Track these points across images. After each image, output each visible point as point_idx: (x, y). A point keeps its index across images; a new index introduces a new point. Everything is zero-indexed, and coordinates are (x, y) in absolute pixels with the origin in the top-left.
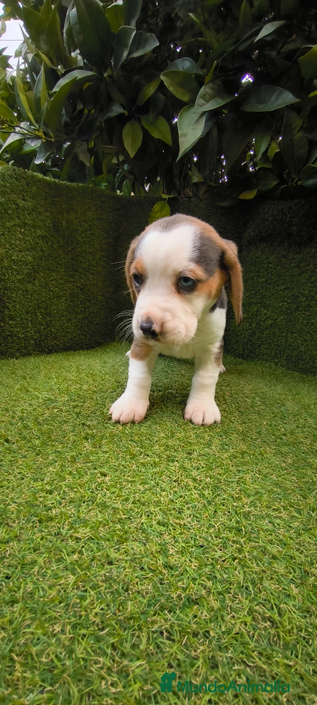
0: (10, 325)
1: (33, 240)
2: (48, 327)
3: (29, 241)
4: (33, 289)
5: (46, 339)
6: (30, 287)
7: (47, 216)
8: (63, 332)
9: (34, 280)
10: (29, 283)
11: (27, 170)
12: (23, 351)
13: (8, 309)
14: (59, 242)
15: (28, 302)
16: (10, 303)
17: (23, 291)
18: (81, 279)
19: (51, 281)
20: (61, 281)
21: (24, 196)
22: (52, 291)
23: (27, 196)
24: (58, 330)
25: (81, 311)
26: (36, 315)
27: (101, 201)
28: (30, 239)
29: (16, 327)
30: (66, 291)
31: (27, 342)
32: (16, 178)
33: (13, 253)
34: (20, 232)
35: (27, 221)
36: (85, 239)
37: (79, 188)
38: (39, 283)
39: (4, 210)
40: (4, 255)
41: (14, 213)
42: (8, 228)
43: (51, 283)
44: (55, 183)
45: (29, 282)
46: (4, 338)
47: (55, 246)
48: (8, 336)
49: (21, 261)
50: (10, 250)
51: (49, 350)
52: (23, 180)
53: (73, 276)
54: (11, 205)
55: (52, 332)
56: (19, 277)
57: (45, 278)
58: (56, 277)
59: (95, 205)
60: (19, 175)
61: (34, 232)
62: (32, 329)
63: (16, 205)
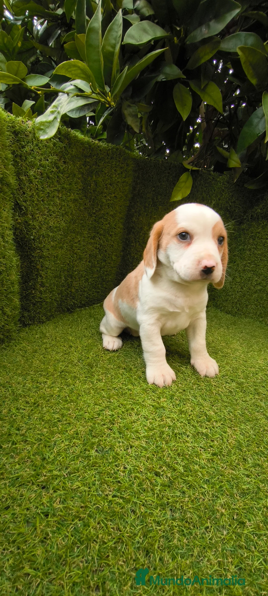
0: (41, 292)
2: (69, 288)
3: (64, 205)
5: (66, 299)
6: (60, 252)
7: (79, 179)
8: (81, 291)
10: (59, 249)
12: (49, 314)
13: (41, 276)
14: (85, 204)
16: (42, 271)
17: (55, 257)
18: (101, 240)
19: (75, 243)
20: (83, 243)
21: (65, 159)
22: (75, 254)
23: (68, 159)
24: (77, 290)
25: (97, 270)
26: (61, 278)
28: (66, 204)
32: (59, 139)
33: (50, 220)
34: (58, 197)
36: (109, 202)
37: (109, 149)
38: (66, 246)
40: (42, 223)
41: (55, 177)
42: (48, 193)
44: (88, 143)
46: (34, 304)
48: (38, 302)
49: (56, 227)
50: (48, 216)
52: (66, 141)
53: (93, 238)
54: (53, 168)
56: (52, 244)
58: (79, 239)
59: (121, 168)
60: (63, 135)
61: (69, 196)
62: (56, 292)
63: (57, 169)
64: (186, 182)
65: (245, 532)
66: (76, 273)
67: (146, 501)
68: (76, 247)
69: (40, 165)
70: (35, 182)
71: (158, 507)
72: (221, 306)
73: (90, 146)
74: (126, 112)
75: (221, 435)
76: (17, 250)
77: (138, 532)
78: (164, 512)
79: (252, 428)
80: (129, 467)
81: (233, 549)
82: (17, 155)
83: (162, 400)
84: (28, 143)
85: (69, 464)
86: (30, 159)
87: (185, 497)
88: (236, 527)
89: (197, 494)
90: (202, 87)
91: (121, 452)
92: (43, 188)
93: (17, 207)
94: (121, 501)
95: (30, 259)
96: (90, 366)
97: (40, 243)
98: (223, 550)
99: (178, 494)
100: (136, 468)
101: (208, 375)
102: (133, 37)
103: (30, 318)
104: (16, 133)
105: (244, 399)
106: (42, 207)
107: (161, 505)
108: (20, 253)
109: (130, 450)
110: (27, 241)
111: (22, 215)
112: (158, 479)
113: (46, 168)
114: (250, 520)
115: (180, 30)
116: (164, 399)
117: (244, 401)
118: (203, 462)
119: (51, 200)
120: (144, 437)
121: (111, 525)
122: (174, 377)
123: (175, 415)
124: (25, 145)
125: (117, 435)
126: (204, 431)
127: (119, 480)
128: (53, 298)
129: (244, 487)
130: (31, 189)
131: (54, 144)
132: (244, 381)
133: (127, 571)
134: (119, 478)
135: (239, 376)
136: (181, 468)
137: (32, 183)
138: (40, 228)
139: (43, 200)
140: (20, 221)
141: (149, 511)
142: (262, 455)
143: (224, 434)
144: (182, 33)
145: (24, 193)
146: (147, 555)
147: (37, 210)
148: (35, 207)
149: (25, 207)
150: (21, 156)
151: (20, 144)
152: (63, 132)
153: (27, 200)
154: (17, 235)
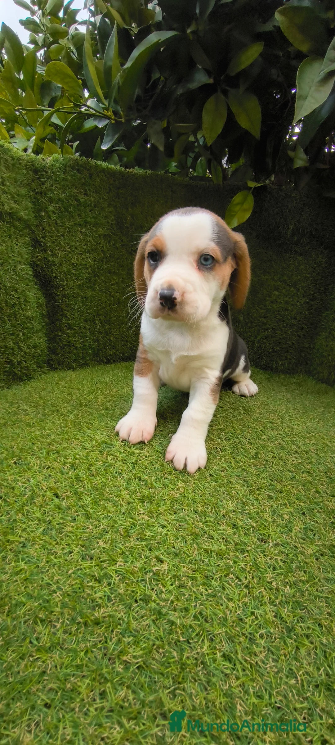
0: (67, 334)
1: (94, 240)
2: (107, 335)
3: (90, 242)
4: (93, 294)
5: (105, 348)
6: (89, 292)
7: (110, 212)
8: (123, 340)
9: (94, 284)
10: (88, 289)
11: (90, 159)
12: (81, 361)
13: (66, 317)
14: (122, 241)
15: (87, 310)
16: (68, 311)
17: (82, 298)
19: (112, 285)
21: (86, 191)
22: (113, 296)
23: (89, 190)
24: (118, 338)
26: (95, 323)
27: (172, 191)
28: (91, 239)
29: (74, 337)
31: (85, 352)
32: (78, 170)
33: (72, 256)
34: (81, 232)
35: (89, 219)
37: (148, 176)
38: (99, 288)
39: (65, 208)
40: (63, 259)
41: (75, 211)
42: (68, 228)
43: (112, 288)
46: (61, 347)
47: (118, 245)
48: (65, 345)
49: (81, 265)
50: (69, 252)
51: (107, 359)
52: (85, 172)
54: (72, 201)
55: (110, 340)
56: (78, 283)
57: (105, 283)
58: (117, 281)
60: (81, 166)
61: (96, 231)
62: (90, 338)
63: (77, 201)
64: (243, 203)
69: (59, 199)
70: (54, 217)
72: (315, 372)
73: (123, 176)
74: (151, 131)
76: (42, 288)
82: (38, 192)
86: (50, 194)
87: (73, 523)
91: (35, 468)
92: (62, 223)
93: (36, 243)
95: (54, 298)
97: (63, 280)
98: (72, 574)
99: (69, 518)
100: (39, 484)
103: (58, 362)
104: (36, 171)
106: (62, 243)
107: (40, 520)
108: (43, 291)
110: (48, 278)
111: (42, 251)
112: (56, 500)
113: (64, 201)
114: (125, 562)
118: (120, 502)
119: (73, 236)
120: (70, 463)
123: (122, 455)
124: (45, 182)
125: (44, 455)
128: (87, 344)
129: (148, 534)
130: (50, 225)
131: (73, 177)
134: (14, 486)
136: (89, 499)
137: (51, 219)
138: (61, 265)
139: (63, 236)
140: (40, 257)
141: (24, 520)
143: (171, 485)
145: (43, 229)
147: (56, 245)
148: (54, 242)
149: (44, 243)
150: (41, 193)
151: (40, 181)
152: (80, 163)
153: (46, 236)
154: (39, 273)
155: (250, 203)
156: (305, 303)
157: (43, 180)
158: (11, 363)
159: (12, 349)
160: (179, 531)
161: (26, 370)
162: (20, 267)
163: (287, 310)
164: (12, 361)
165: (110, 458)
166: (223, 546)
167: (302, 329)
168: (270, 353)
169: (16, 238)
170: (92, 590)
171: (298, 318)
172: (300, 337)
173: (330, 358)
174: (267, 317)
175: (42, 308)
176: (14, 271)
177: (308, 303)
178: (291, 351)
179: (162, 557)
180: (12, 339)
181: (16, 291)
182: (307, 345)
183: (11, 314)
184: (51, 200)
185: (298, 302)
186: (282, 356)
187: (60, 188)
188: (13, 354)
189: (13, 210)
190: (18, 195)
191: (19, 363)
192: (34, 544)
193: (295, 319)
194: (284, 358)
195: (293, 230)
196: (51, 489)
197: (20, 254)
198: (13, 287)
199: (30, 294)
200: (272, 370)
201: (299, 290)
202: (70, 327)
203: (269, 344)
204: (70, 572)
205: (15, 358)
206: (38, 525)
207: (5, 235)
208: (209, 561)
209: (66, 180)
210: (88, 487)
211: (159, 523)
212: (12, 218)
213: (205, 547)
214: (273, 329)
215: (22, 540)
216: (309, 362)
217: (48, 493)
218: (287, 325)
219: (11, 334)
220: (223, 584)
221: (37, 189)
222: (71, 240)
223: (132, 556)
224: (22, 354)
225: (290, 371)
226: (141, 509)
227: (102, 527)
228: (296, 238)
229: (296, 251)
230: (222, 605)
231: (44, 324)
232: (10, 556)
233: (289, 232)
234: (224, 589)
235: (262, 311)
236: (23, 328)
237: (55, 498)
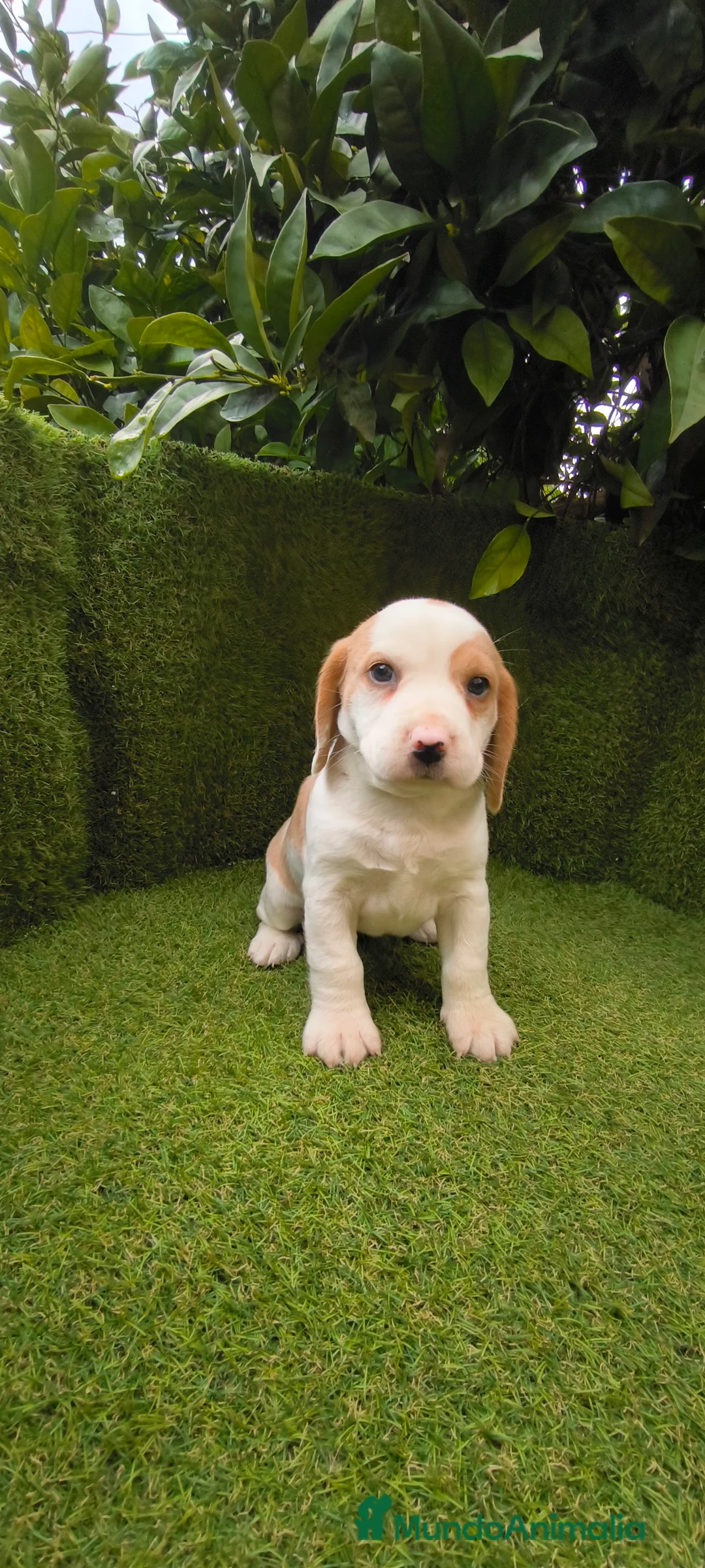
0: (137, 813)
1: (204, 613)
2: (216, 807)
3: (195, 615)
4: (194, 724)
5: (210, 836)
6: (187, 721)
7: (238, 553)
8: (249, 817)
9: (196, 704)
10: (185, 713)
11: (205, 449)
12: (161, 866)
13: (136, 775)
14: (258, 611)
15: (179, 757)
16: (140, 764)
17: (172, 733)
18: (299, 693)
19: (233, 701)
20: (252, 702)
21: (193, 512)
22: (233, 726)
23: (202, 512)
24: (238, 814)
25: (292, 768)
26: (193, 783)
27: (365, 512)
28: (199, 612)
29: (150, 816)
30: (263, 722)
31: (168, 846)
32: (180, 470)
33: (157, 648)
34: (178, 596)
35: (195, 571)
37: (317, 484)
38: (207, 709)
39: (146, 548)
40: (138, 654)
41: (167, 554)
42: (153, 588)
43: (231, 708)
44: (262, 473)
45: (185, 711)
46: (121, 841)
47: (249, 621)
48: (130, 836)
49: (173, 665)
50: (152, 640)
51: (214, 858)
52: (196, 474)
53: (281, 688)
54: (164, 533)
55: (222, 817)
56: (165, 702)
57: (219, 697)
58: (243, 693)
59: (350, 523)
60: (189, 463)
61: (209, 594)
62: (180, 816)
63: (174, 535)
64: (510, 551)
65: (395, 1484)
66: (236, 772)
67: (164, 1334)
68: (235, 711)
69: (135, 530)
70: (122, 566)
71: (187, 1356)
72: (639, 878)
73: (267, 480)
74: (346, 400)
75: (447, 1218)
76: (84, 714)
77: (112, 1402)
78: (201, 1372)
79: (547, 1215)
80: (157, 1243)
81: (337, 1517)
82: (87, 512)
83: (318, 1096)
84: (111, 485)
85: (26, 1209)
86: (114, 518)
87: (274, 1353)
88: (374, 1464)
89: (308, 1352)
90: (536, 320)
91: (155, 1204)
92: (139, 578)
93: (79, 621)
94: (102, 1319)
95: (112, 735)
96: (196, 995)
97: (134, 700)
98: (312, 1509)
99: (259, 1339)
100: (174, 1249)
101: (475, 1052)
102: (335, 241)
103: (112, 873)
104: (85, 468)
105: (559, 1134)
106: (137, 621)
107: (197, 1355)
108: (89, 722)
109: (177, 1206)
110: (102, 695)
111: (91, 637)
112: (221, 1289)
113: (146, 535)
114: (422, 1457)
115: (458, 207)
116: (323, 1098)
117: (558, 1140)
118: (363, 1275)
119: (160, 605)
120: (230, 1179)
121: (51, 1365)
122: (375, 1045)
123: (336, 1143)
124: (104, 492)
125: (167, 1162)
126: (401, 1196)
127: (116, 1267)
128: (174, 829)
129: (448, 1366)
130: (112, 583)
131: (168, 484)
132: (582, 1085)
133: (43, 1483)
134: (120, 1264)
135: (572, 1068)
136: (293, 1276)
137: (115, 570)
138: (133, 666)
139: (139, 605)
140: (86, 651)
141: (161, 1361)
142: (544, 1293)
143: (458, 1217)
144: (463, 213)
145: (97, 591)
146: (110, 1461)
147: (125, 626)
148: (120, 620)
149: (98, 621)
150: (95, 514)
151: (94, 489)
152: (187, 456)
153: (102, 607)
154: (82, 683)
155: (523, 551)
156: (623, 744)
157: (100, 487)
158: (14, 889)
159: (20, 858)
160: (509, 1348)
161: (45, 900)
162: (46, 676)
163: (586, 756)
164: (16, 883)
165: (313, 1152)
166: (612, 1380)
167: (615, 794)
168: (550, 840)
169: (42, 615)
170: (371, 1555)
171: (609, 774)
172: (610, 809)
173: (671, 855)
174: (548, 769)
175: (84, 758)
176: (35, 686)
177: (627, 745)
178: (592, 836)
179: (496, 1431)
180: (21, 838)
181: (36, 731)
182: (623, 826)
183: (24, 781)
184: (117, 531)
185: (607, 741)
186: (574, 847)
187: (139, 507)
188: (21, 869)
189: (40, 558)
190: (51, 524)
191: (33, 886)
192: (199, 1431)
193: (603, 775)
194: (577, 850)
195: (603, 603)
196: (203, 1259)
197: (47, 650)
198: (30, 722)
199: (64, 734)
200: (553, 874)
201: (610, 718)
202: (141, 796)
203: (550, 822)
204: (304, 1507)
205: (23, 877)
206: (194, 1368)
207: (18, 610)
208: (595, 1427)
209: (155, 490)
210: (284, 1240)
211: (462, 1332)
212: (36, 573)
213: (579, 1391)
214: (558, 792)
215: (169, 1422)
216: (626, 858)
217: (201, 1273)
218: (587, 786)
219: (18, 826)
220: (643, 1490)
221: (87, 504)
222: (155, 614)
223: (430, 1436)
224: (41, 866)
225: (590, 877)
226: (414, 1294)
227: (344, 1358)
228: (608, 618)
229: (606, 643)
230: (659, 1553)
231: (84, 791)
232: (154, 1478)
233: (596, 608)
234: (648, 1503)
235: (537, 756)
236: (46, 812)
237: (216, 1283)
